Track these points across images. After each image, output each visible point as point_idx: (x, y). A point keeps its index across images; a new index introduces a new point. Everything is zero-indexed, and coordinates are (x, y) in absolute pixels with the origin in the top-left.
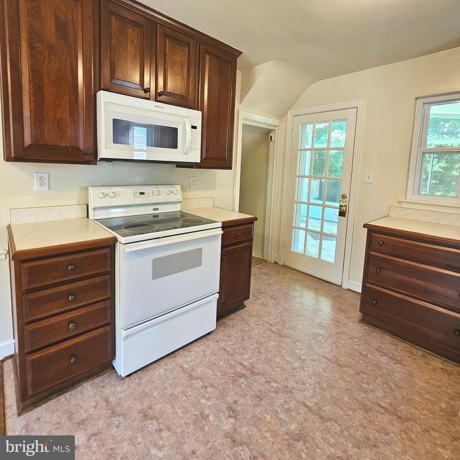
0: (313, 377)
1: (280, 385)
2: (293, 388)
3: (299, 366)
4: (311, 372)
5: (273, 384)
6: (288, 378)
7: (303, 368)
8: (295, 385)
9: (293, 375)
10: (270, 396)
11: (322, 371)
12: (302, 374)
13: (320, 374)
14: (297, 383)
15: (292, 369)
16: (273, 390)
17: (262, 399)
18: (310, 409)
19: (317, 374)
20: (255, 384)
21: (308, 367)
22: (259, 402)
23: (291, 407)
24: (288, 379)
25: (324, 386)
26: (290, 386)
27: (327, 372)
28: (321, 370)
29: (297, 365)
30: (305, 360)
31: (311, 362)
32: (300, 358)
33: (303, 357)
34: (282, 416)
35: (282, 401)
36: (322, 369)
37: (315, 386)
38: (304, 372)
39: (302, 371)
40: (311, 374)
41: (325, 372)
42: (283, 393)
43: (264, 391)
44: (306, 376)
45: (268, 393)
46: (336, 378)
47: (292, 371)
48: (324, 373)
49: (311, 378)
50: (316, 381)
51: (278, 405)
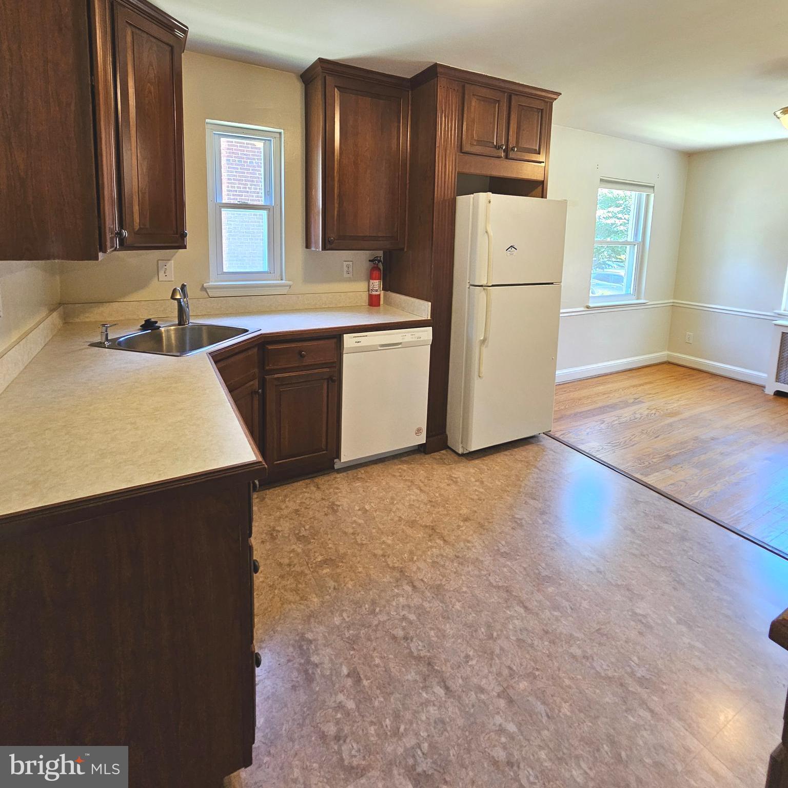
0: (497, 651)
1: (565, 648)
2: (540, 639)
3: (518, 683)
4: (497, 661)
5: (578, 652)
6: (547, 659)
7: (511, 675)
8: (536, 643)
9: (536, 662)
10: (584, 634)
11: (472, 659)
12: (518, 660)
13: (480, 654)
14: (532, 646)
15: (535, 678)
16: (578, 642)
17: (597, 630)
18: (522, 603)
19: (486, 655)
20: (613, 660)
21: (499, 674)
22: (602, 627)
23: (549, 611)
24: (548, 656)
25: (483, 630)
26: (546, 643)
27: (463, 655)
28: (473, 662)
29: (523, 685)
30: (499, 696)
31: (486, 687)
32: (511, 701)
33: (502, 703)
34: (565, 603)
35: (564, 622)
36: (470, 663)
37: (499, 633)
38: (512, 665)
39: (514, 668)
40: (499, 658)
41: (467, 656)
42: (561, 633)
43: (594, 644)
44: (510, 656)
45: (586, 639)
46: (453, 640)
47: (537, 673)
48: (471, 653)
49: (502, 649)
50: (495, 641)
51: (570, 618)
